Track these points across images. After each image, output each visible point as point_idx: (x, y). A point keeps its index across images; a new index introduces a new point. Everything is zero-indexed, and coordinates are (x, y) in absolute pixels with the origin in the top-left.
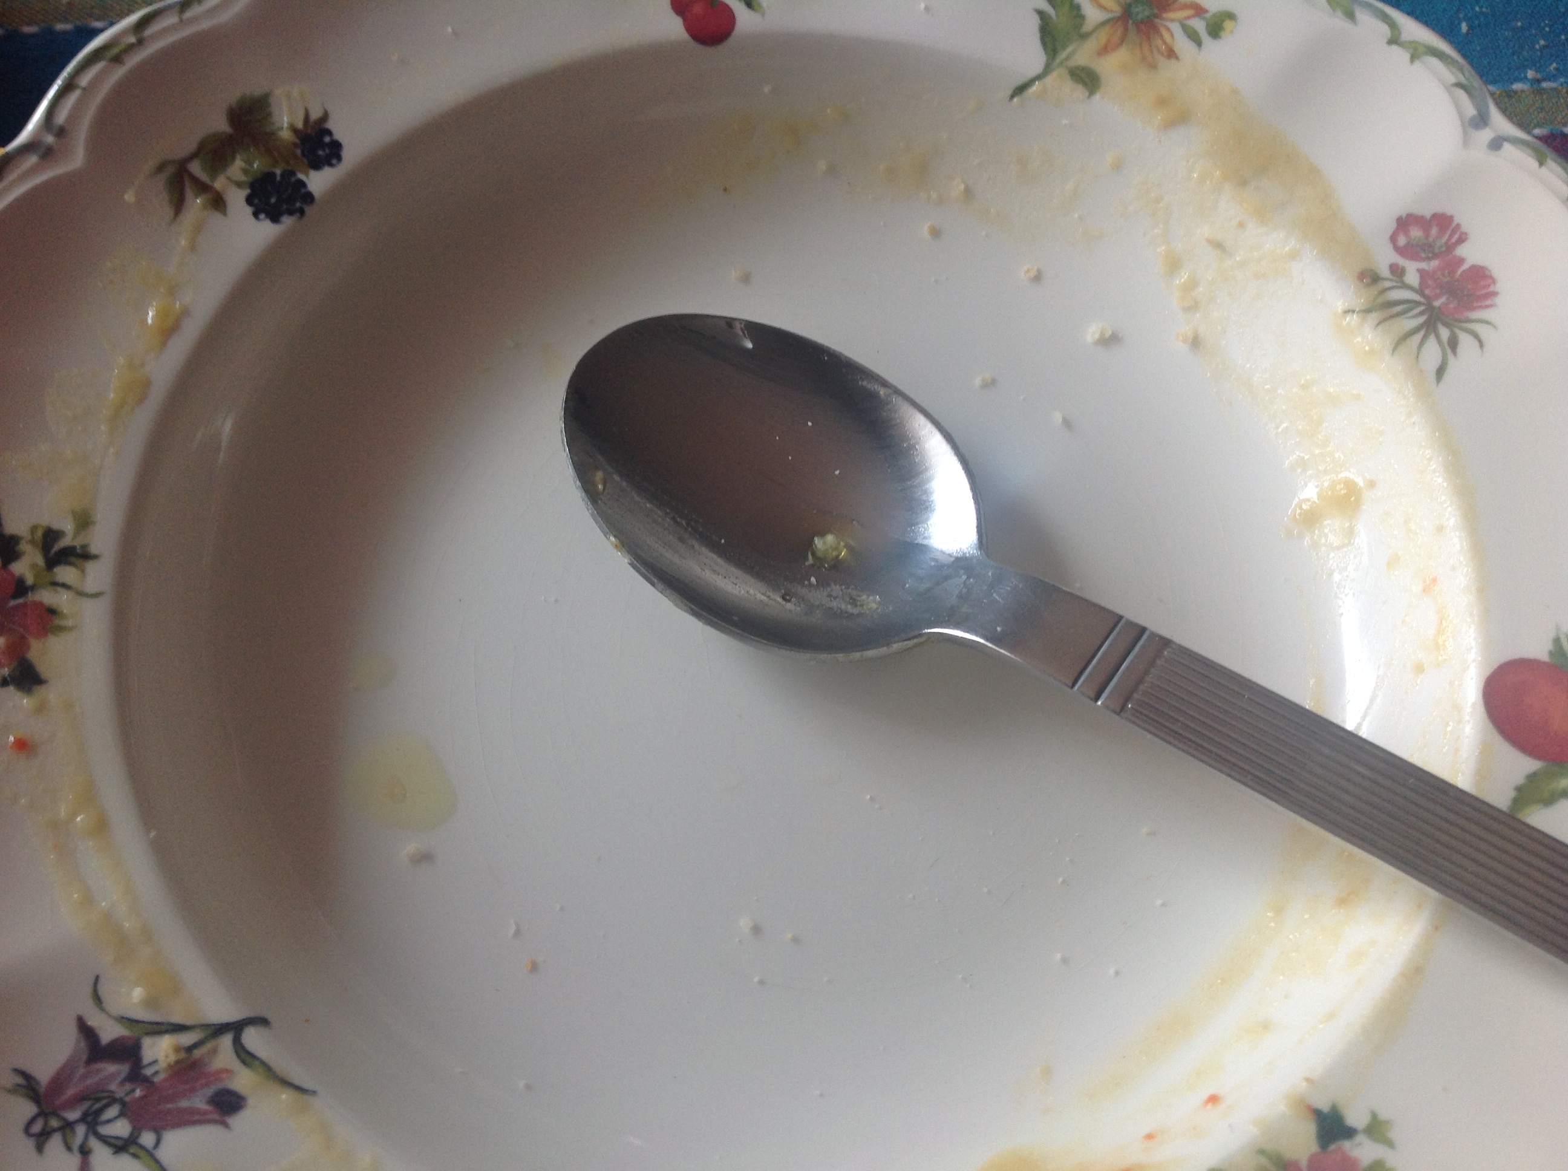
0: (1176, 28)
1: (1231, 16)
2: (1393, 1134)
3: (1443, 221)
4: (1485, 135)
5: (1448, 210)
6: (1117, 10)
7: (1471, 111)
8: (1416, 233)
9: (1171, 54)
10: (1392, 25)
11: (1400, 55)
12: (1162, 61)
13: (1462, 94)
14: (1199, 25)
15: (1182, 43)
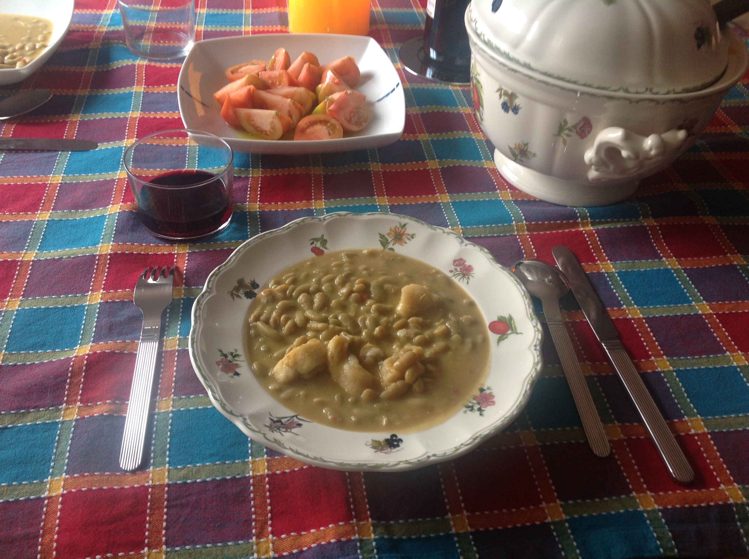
0: (405, 238)
1: (414, 234)
2: (492, 388)
3: (461, 259)
4: (464, 244)
5: (461, 257)
6: (394, 238)
7: (460, 241)
8: (457, 262)
9: (406, 243)
10: (443, 230)
11: (446, 235)
12: (404, 244)
13: (458, 239)
14: (409, 237)
15: (407, 241)
